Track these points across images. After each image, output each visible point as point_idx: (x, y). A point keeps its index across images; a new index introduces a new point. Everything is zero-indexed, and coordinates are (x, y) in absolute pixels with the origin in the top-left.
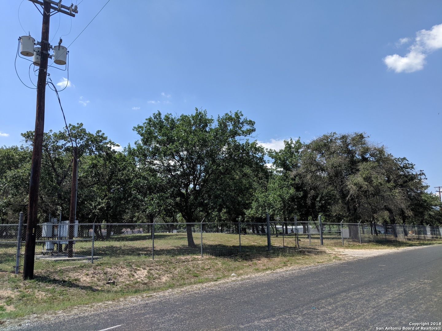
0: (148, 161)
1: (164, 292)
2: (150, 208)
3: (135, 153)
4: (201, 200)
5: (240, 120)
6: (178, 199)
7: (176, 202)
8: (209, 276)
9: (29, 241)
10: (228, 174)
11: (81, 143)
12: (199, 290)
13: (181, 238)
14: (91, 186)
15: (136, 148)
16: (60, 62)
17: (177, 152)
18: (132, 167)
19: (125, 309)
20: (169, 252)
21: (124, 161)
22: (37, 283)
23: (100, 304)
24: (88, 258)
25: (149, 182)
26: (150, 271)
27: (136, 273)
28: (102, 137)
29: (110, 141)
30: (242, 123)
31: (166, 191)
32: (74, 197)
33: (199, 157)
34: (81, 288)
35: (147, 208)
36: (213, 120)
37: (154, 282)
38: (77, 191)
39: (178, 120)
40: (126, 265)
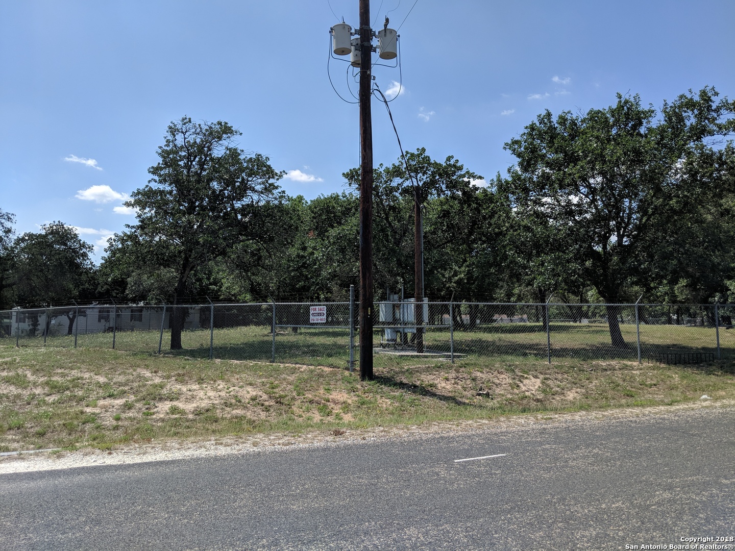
0: (532, 200)
1: (572, 415)
2: (540, 279)
3: (508, 187)
4: (634, 263)
5: (712, 104)
6: (588, 263)
7: (585, 268)
8: (656, 396)
9: (365, 326)
10: (689, 212)
11: (425, 180)
12: (638, 417)
13: (597, 332)
14: (441, 245)
15: (510, 179)
16: (388, 55)
17: (584, 179)
18: (505, 211)
19: (510, 434)
20: (576, 353)
21: (492, 202)
22: (379, 386)
23: (470, 422)
24: (445, 355)
25: (536, 235)
26: (545, 381)
27: (522, 382)
28: (454, 166)
29: (468, 172)
30: (717, 110)
31: (565, 250)
32: (420, 262)
33: (627, 184)
34: (439, 398)
35: (535, 278)
36: (653, 112)
37: (553, 399)
38: (423, 253)
39: (583, 121)
40: (506, 369)
